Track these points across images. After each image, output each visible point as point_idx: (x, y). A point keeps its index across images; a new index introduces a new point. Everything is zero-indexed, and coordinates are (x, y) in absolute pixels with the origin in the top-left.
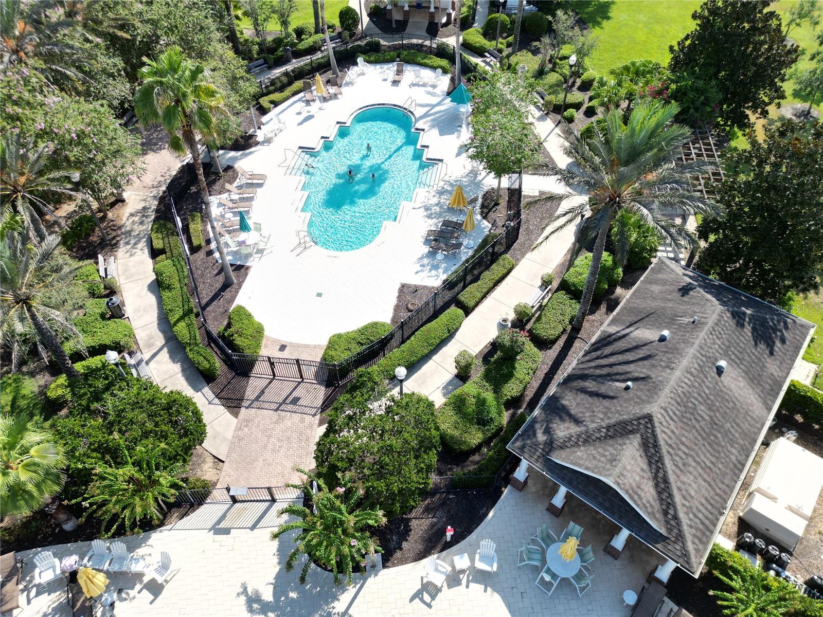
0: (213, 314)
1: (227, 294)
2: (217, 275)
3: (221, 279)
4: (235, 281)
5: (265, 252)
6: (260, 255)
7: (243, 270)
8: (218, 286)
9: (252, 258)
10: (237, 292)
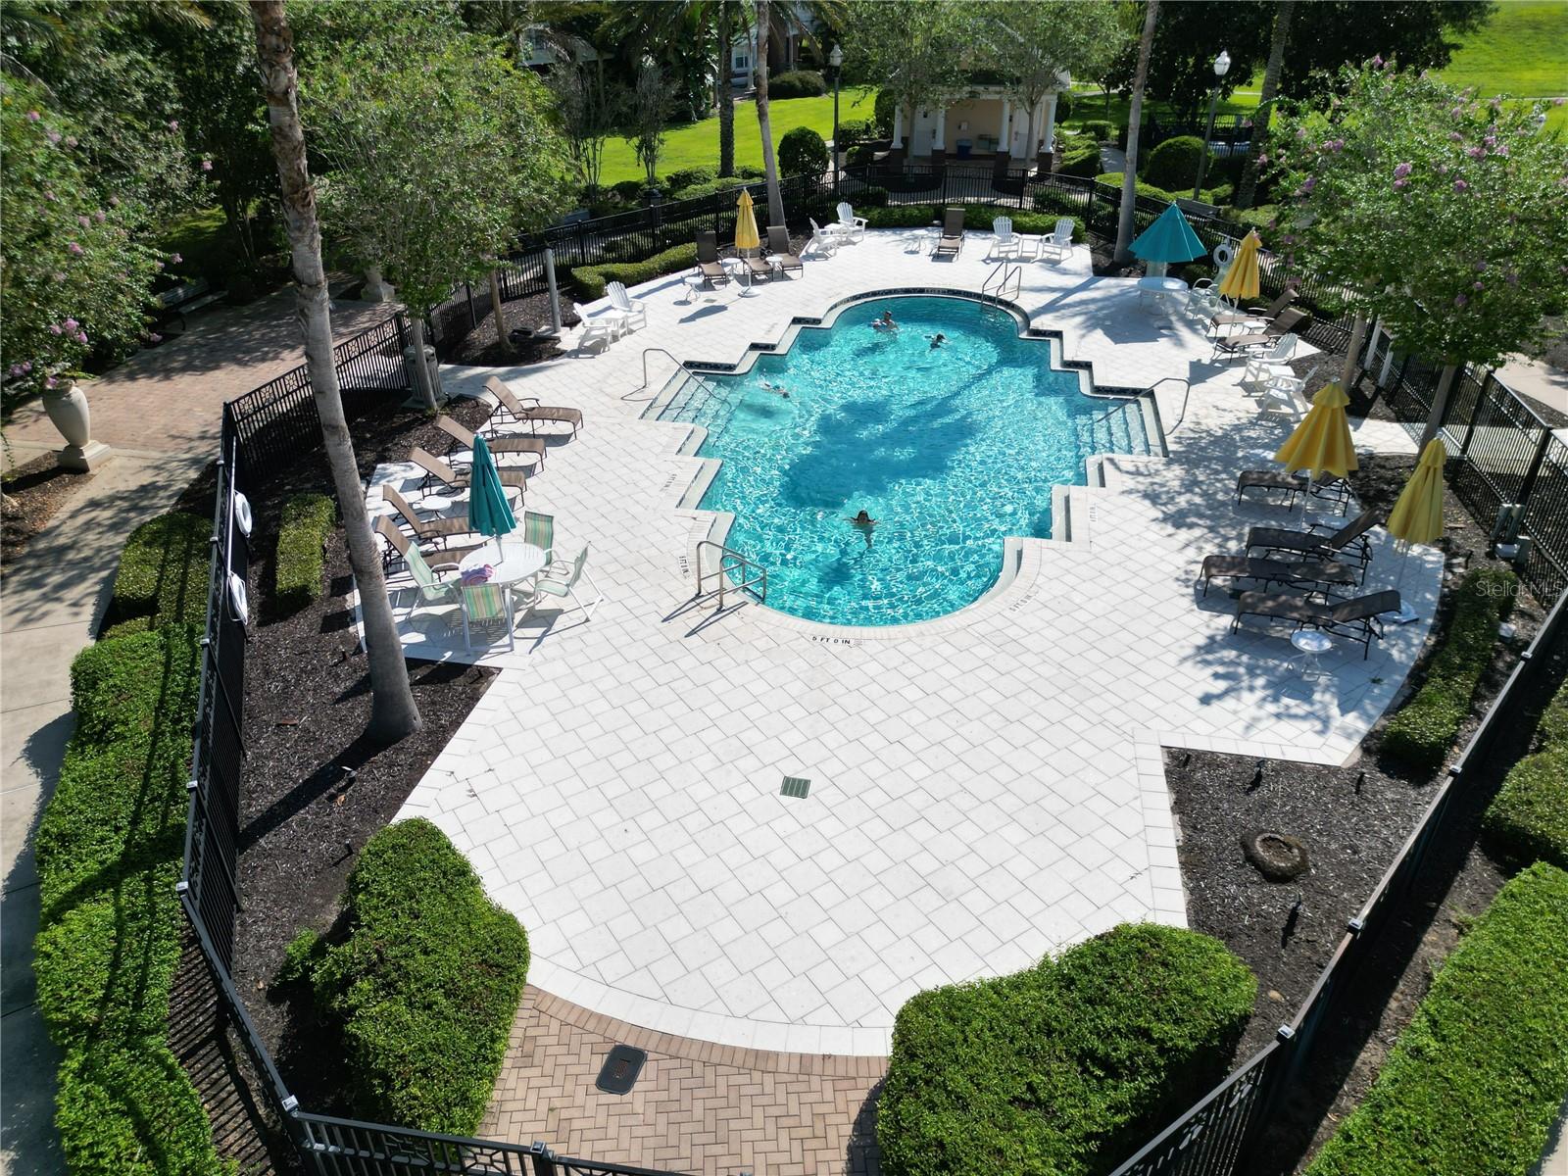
0: (283, 867)
1: (371, 777)
2: (345, 696)
3: (360, 712)
4: (419, 722)
5: (560, 622)
6: (538, 632)
7: (459, 684)
8: (342, 740)
9: (506, 640)
10: (419, 769)
